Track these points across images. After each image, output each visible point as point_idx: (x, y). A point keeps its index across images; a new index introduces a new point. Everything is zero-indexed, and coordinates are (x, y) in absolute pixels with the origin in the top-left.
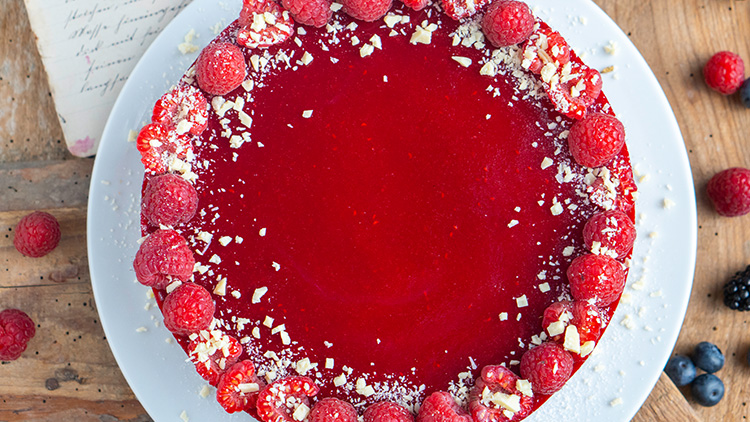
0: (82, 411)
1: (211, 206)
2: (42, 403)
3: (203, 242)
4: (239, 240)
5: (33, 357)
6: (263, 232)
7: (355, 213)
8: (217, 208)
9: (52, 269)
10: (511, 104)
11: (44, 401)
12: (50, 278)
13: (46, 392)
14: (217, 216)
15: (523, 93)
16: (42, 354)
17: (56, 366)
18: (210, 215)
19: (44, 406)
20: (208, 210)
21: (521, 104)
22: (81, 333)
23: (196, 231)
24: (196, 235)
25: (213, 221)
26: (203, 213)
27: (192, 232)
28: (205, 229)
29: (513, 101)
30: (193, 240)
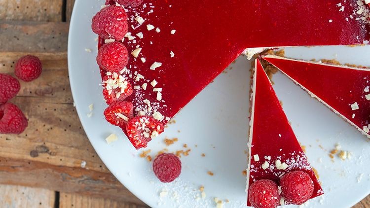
0: (50, 170)
1: (151, 4)
2: (28, 164)
3: (138, 23)
4: (158, 30)
5: (24, 137)
6: (173, 32)
7: (229, 44)
8: (154, 7)
9: (37, 87)
10: (347, 19)
11: (29, 163)
12: (36, 93)
13: (30, 158)
14: (152, 11)
15: (358, 15)
16: (29, 136)
17: (37, 144)
18: (148, 9)
19: (29, 165)
20: (148, 5)
21: (353, 22)
22: (52, 126)
23: (137, 15)
24: (135, 17)
25: (149, 13)
26: (145, 6)
27: (134, 14)
28: (142, 15)
29: (350, 18)
30: (132, 19)
